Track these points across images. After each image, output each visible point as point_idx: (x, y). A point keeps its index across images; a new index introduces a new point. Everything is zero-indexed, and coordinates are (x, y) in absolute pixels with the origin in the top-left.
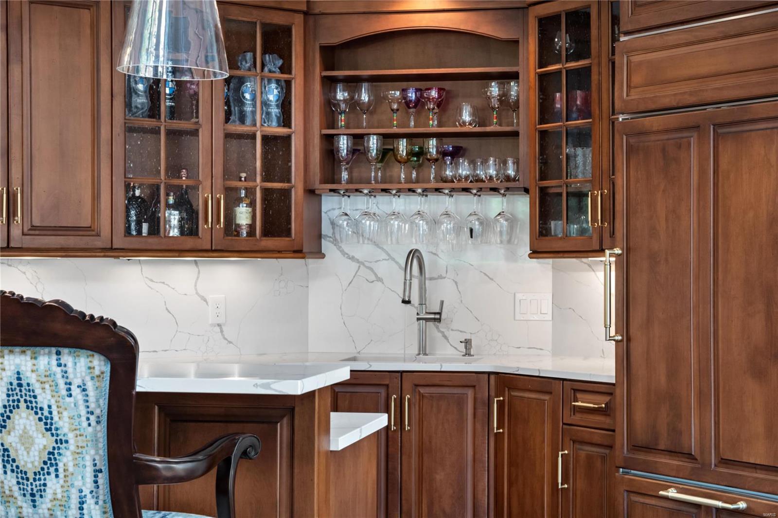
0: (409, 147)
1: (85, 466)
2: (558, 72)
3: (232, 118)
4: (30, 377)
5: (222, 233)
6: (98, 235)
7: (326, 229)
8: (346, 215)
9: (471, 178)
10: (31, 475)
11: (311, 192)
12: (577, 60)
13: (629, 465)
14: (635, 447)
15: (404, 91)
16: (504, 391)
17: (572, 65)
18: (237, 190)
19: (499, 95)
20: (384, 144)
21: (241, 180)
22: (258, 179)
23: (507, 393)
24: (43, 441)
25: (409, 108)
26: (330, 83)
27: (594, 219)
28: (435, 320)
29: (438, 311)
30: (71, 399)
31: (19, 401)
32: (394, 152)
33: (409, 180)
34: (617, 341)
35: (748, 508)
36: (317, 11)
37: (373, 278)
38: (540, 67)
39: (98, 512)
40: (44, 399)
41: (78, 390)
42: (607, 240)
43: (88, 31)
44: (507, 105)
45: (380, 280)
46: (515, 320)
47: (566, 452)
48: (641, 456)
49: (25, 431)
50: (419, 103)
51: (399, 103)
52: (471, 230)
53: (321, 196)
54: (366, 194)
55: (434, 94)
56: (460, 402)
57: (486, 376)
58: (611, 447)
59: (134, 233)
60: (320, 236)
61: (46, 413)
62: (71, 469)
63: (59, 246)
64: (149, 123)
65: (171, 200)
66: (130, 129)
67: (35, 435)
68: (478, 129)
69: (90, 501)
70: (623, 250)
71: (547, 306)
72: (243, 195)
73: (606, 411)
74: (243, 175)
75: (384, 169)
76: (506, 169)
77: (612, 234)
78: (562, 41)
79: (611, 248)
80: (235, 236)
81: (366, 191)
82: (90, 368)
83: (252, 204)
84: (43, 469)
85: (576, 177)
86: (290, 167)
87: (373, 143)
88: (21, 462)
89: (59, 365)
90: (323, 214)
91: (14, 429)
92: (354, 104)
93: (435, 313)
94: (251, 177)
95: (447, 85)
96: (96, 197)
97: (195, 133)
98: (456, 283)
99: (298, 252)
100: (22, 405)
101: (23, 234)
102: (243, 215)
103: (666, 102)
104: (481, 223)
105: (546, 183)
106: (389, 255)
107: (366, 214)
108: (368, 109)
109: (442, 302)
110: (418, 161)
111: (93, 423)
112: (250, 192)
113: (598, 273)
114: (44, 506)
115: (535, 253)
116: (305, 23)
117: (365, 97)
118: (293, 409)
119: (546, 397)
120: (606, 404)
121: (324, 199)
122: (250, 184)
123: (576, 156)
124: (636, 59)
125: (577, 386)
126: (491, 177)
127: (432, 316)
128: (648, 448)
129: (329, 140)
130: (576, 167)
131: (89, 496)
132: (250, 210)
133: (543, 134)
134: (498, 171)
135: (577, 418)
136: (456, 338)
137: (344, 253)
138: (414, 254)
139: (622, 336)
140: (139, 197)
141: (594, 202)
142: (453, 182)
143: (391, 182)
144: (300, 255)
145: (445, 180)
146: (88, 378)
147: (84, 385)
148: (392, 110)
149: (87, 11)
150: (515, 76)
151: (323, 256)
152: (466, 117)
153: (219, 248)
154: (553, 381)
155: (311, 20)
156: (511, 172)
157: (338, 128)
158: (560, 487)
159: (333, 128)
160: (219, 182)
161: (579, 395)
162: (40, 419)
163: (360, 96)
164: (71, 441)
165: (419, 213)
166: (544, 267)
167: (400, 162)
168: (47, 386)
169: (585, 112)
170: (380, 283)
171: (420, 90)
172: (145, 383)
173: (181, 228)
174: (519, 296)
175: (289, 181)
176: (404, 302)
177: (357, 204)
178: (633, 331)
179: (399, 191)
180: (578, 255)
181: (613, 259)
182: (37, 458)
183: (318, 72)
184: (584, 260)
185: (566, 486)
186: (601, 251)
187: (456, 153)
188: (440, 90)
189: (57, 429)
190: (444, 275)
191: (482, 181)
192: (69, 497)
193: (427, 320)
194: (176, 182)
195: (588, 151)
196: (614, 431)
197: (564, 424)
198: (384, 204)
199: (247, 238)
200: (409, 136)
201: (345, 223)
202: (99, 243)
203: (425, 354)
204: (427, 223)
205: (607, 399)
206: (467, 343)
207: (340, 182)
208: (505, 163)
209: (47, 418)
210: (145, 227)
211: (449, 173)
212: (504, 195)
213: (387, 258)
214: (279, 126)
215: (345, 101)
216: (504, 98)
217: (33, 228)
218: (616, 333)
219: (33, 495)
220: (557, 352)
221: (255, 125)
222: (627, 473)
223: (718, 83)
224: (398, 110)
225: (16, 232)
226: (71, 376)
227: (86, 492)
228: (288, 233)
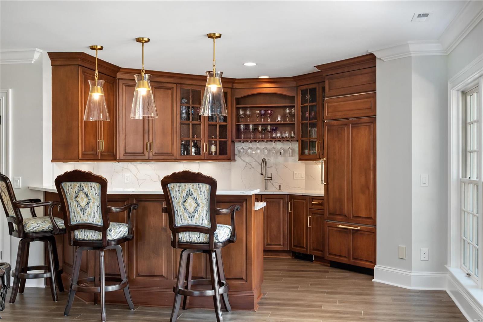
0: (262, 128)
1: (204, 211)
2: (307, 106)
3: (210, 120)
4: (192, 190)
5: (208, 154)
6: (173, 155)
7: (236, 152)
8: (243, 148)
9: (281, 137)
10: (191, 213)
11: (233, 142)
12: (312, 103)
13: (328, 219)
14: (330, 214)
15: (260, 111)
16: (292, 200)
17: (311, 104)
18: (211, 141)
19: (289, 112)
20: (254, 127)
21: (212, 138)
22: (218, 138)
23: (293, 200)
24: (194, 205)
25: (262, 116)
26: (238, 109)
27: (318, 150)
28: (270, 179)
29: (270, 177)
30: (201, 195)
31: (189, 196)
32: (258, 130)
33: (262, 138)
34: (325, 184)
35: (360, 229)
36: (235, 87)
37: (251, 167)
38: (301, 105)
39: (207, 222)
40: (195, 195)
41: (203, 193)
42: (321, 156)
43: (170, 96)
44: (292, 116)
45: (253, 168)
46: (294, 179)
47: (310, 217)
48: (332, 216)
49: (190, 203)
50: (265, 115)
51: (259, 115)
52: (281, 153)
53: (235, 142)
54: (249, 142)
55: (269, 112)
56: (279, 204)
57: (286, 195)
58: (323, 214)
59: (182, 154)
60: (235, 155)
61: (195, 198)
62: (201, 212)
63: (162, 159)
64: (187, 122)
65: (193, 145)
66: (181, 124)
67: (192, 204)
68: (282, 123)
69: (205, 219)
70: (326, 158)
71: (303, 175)
72: (213, 143)
73: (322, 205)
74: (213, 137)
75: (254, 135)
76: (291, 134)
77: (323, 154)
78: (308, 97)
79: (323, 158)
80: (211, 155)
81: (249, 141)
82: (206, 188)
83: (216, 146)
84: (194, 211)
85: (312, 137)
86: (227, 134)
87: (251, 127)
88: (189, 210)
89: (199, 187)
90: (236, 148)
91: (188, 202)
92: (245, 114)
93: (270, 178)
94: (216, 137)
95: (273, 109)
96: (173, 144)
97: (200, 124)
98: (276, 169)
99: (229, 160)
100: (190, 196)
101: (153, 155)
102: (213, 149)
103: (338, 117)
104: (284, 151)
105: (303, 139)
106: (256, 160)
107: (249, 148)
108: (249, 116)
109: (271, 174)
110: (264, 132)
111: (206, 201)
112: (216, 142)
113: (319, 165)
114: (194, 220)
115: (300, 159)
116: (231, 91)
117: (248, 113)
118: (246, 200)
119: (304, 201)
120: (322, 203)
121: (236, 144)
122: (216, 139)
123: (312, 131)
124: (330, 104)
125: (313, 198)
126: (287, 137)
127: (269, 178)
128: (333, 214)
129: (238, 127)
130: (312, 134)
131: (205, 218)
132: (215, 147)
133: (302, 124)
134: (289, 135)
135: (313, 207)
136: (276, 185)
137: (242, 160)
138: (264, 160)
139: (326, 183)
140: (184, 144)
141: (318, 144)
142: (275, 138)
143: (256, 138)
144: (230, 160)
145: (273, 138)
146: (205, 190)
147: (204, 192)
148: (257, 117)
149: (170, 90)
150: (294, 107)
151: (236, 161)
152: (279, 119)
153: (207, 158)
154: (306, 196)
155: (233, 90)
156: (293, 135)
157: (240, 122)
158: (309, 226)
159: (238, 122)
160: (207, 139)
161: (314, 200)
162: (194, 200)
163: (247, 113)
164: (201, 205)
165: (265, 148)
166: (302, 164)
167: (259, 132)
168: (196, 192)
169: (315, 118)
170: (253, 169)
171: (265, 111)
172: (219, 192)
173: (195, 153)
174: (295, 172)
175: (227, 138)
176: (261, 174)
177: (246, 145)
178: (329, 181)
179: (259, 141)
180: (313, 160)
181: (323, 161)
182: (193, 209)
183: (235, 106)
184: (314, 161)
185: (310, 226)
186: (320, 159)
187: (276, 130)
188: (271, 111)
189: (198, 202)
190: (272, 166)
191: (284, 138)
192: (200, 218)
193: (268, 179)
194: (194, 139)
195: (316, 129)
196: (324, 210)
197: (309, 209)
198: (254, 145)
199: (215, 156)
200: (263, 125)
201: (243, 151)
202: (174, 158)
203: (267, 190)
204: (267, 151)
205: (322, 201)
206: (280, 186)
207: (241, 139)
208: (291, 133)
209: (195, 200)
210: (185, 152)
211: (274, 135)
212: (290, 142)
213: (255, 161)
214: (223, 122)
215: (242, 114)
216: (290, 113)
217: (156, 153)
218: (325, 182)
219: (191, 218)
220: (306, 189)
221: (217, 122)
222: (328, 221)
223: (352, 112)
224: (258, 117)
225: (151, 154)
226: (201, 190)
227: (204, 217)
228: (226, 154)
